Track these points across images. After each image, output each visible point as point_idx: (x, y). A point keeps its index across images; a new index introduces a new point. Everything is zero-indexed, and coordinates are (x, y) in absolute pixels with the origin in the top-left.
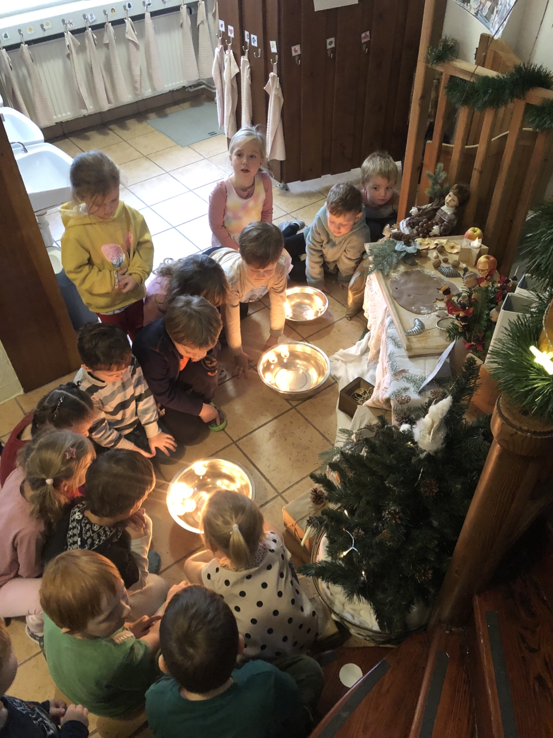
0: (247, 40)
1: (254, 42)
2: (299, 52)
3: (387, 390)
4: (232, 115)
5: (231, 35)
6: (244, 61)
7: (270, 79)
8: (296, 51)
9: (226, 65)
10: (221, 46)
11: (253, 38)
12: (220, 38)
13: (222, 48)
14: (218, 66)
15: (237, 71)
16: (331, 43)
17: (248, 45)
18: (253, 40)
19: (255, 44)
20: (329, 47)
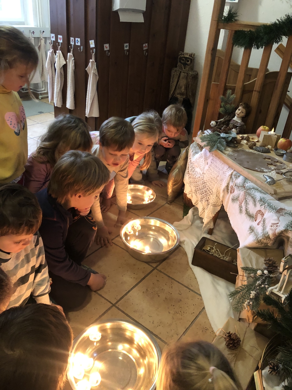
0: (72, 43)
1: (77, 43)
2: (108, 49)
3: (278, 225)
4: (60, 91)
5: (60, 41)
6: (70, 56)
7: (90, 63)
8: (106, 48)
9: (57, 60)
10: (52, 50)
11: (77, 40)
12: (52, 45)
13: (53, 51)
14: (50, 62)
15: (65, 63)
16: (126, 46)
17: (73, 46)
18: (77, 41)
19: (79, 44)
20: (125, 49)
